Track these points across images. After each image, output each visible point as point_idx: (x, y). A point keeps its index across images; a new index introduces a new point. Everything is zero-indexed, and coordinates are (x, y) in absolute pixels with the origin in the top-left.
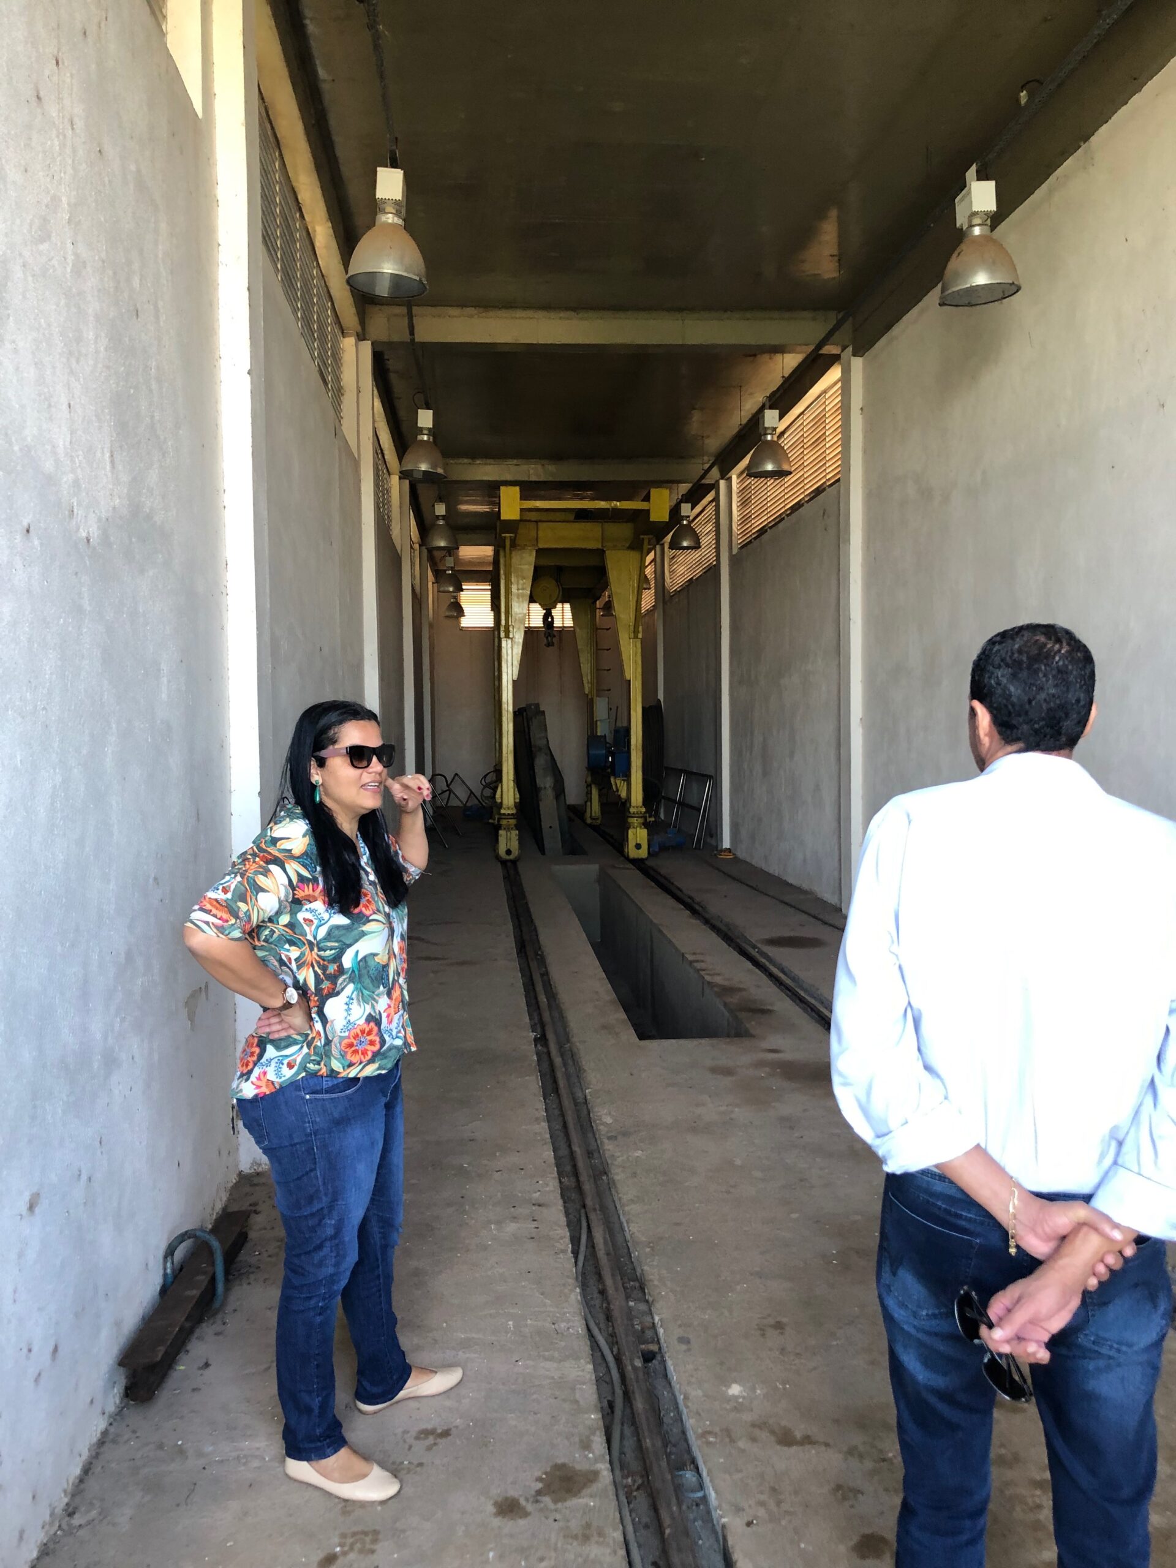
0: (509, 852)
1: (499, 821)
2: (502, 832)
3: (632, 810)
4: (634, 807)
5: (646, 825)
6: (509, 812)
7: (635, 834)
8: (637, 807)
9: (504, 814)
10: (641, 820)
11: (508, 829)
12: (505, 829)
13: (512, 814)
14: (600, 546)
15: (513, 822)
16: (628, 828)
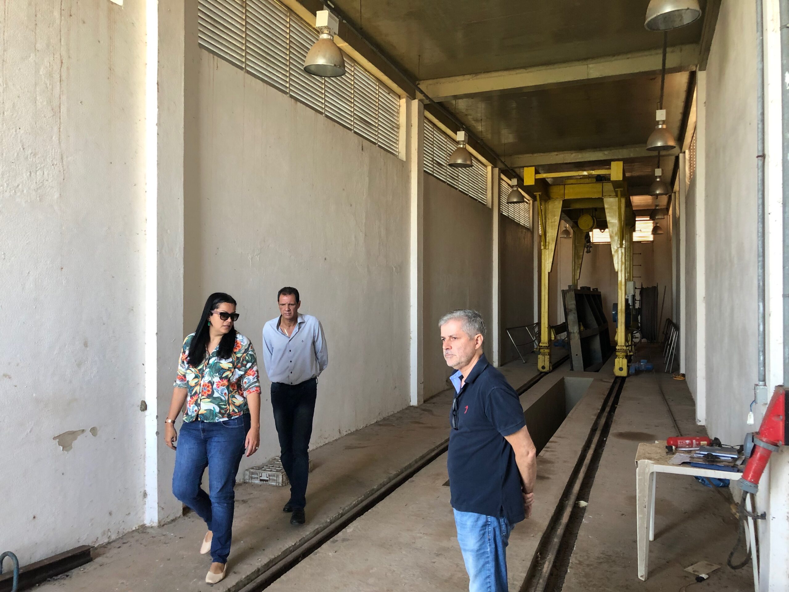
0: (543, 367)
1: (539, 350)
2: (539, 356)
3: (617, 348)
4: (619, 346)
5: (627, 357)
6: (545, 345)
7: (619, 362)
8: (621, 346)
9: (542, 346)
10: (624, 354)
11: (544, 355)
12: (542, 354)
13: (546, 347)
14: (600, 196)
15: (547, 351)
16: (616, 358)
